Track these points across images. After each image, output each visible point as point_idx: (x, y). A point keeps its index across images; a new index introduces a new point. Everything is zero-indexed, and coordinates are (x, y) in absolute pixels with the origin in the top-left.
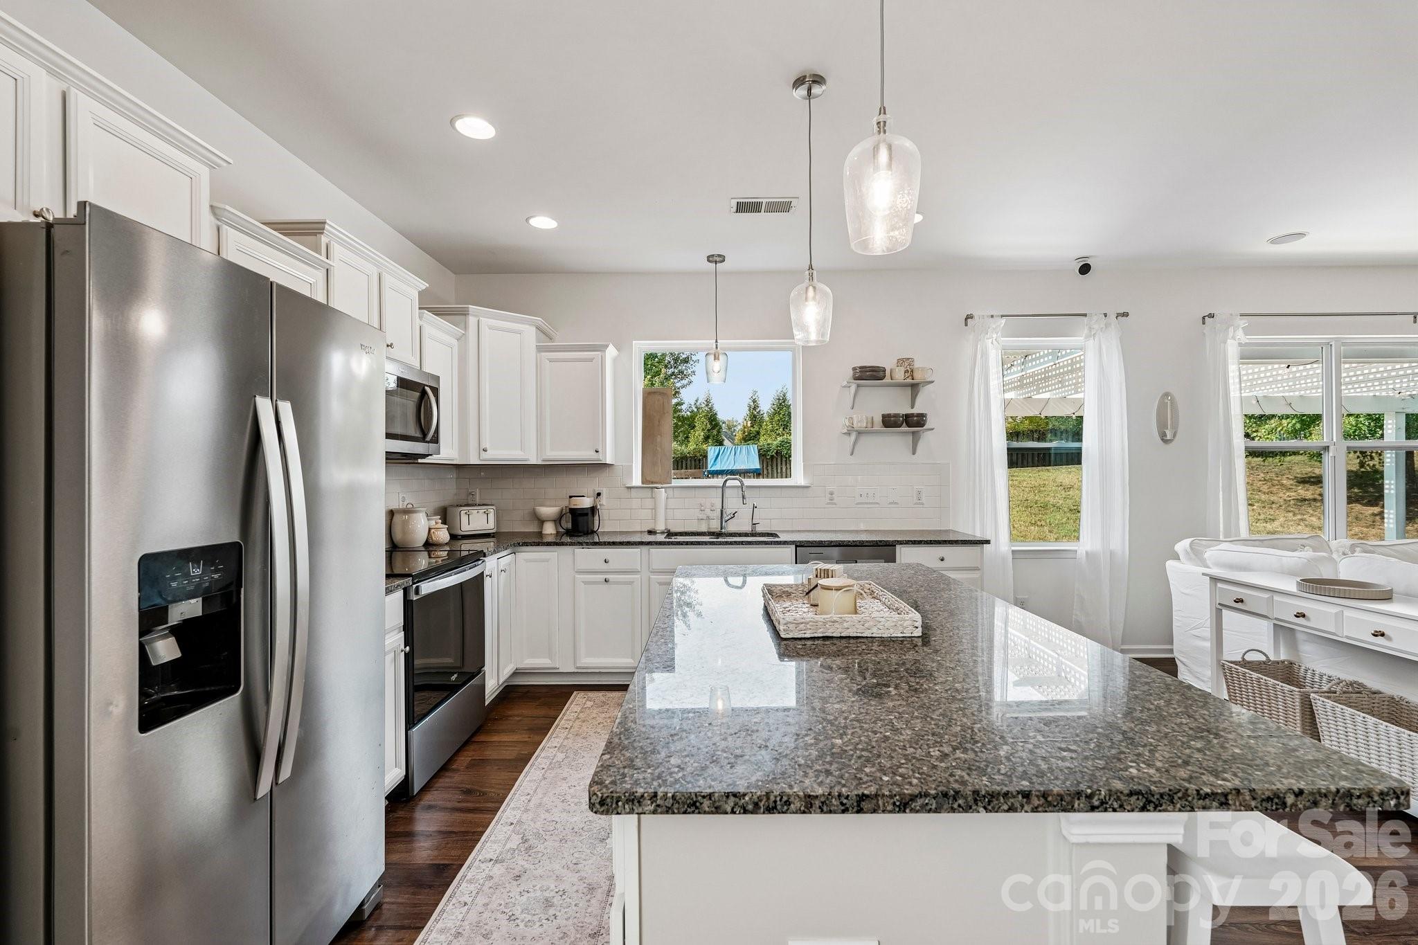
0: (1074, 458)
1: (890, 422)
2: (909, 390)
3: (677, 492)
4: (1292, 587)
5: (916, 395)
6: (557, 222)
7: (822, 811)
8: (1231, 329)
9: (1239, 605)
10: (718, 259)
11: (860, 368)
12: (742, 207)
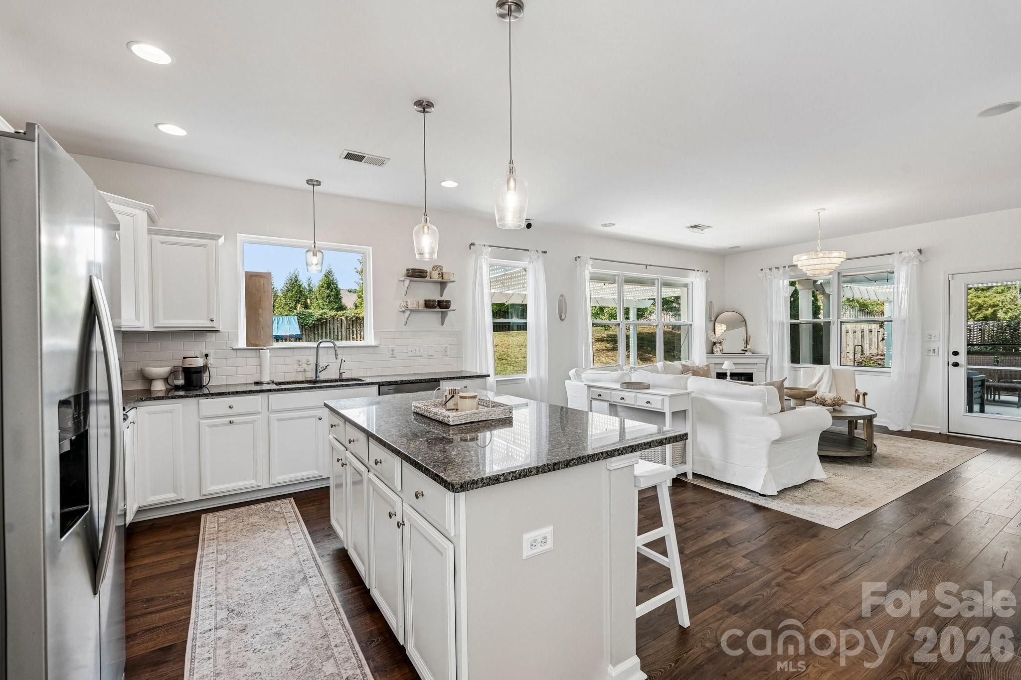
0: (523, 327)
1: (429, 305)
2: (439, 286)
3: (278, 352)
4: (618, 386)
5: (444, 289)
6: (187, 132)
7: (542, 473)
8: (587, 265)
9: (599, 398)
10: (315, 183)
11: (412, 269)
12: (350, 156)
